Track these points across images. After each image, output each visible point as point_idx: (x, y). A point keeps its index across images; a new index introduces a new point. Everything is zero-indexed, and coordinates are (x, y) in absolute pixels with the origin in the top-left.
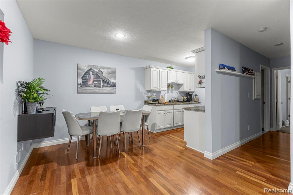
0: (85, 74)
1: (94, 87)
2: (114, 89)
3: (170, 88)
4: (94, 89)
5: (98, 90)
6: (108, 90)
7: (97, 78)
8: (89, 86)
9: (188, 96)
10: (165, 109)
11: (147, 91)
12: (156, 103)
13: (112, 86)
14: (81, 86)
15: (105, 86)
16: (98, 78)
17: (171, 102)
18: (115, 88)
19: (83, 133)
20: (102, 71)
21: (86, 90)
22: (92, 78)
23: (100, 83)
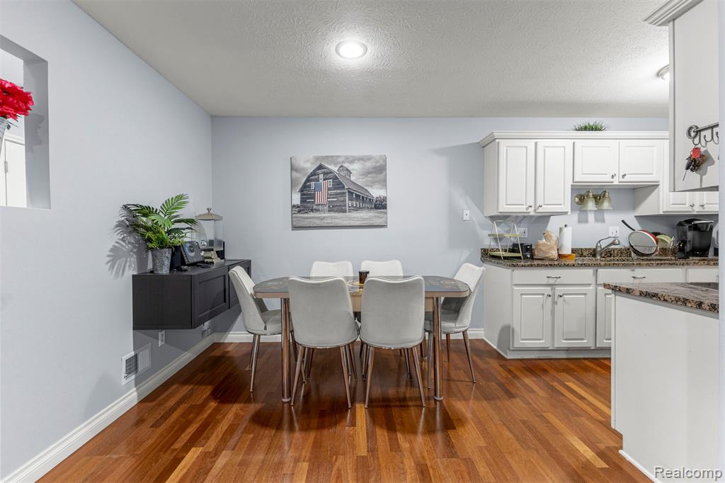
0: (308, 180)
1: (329, 211)
2: (382, 215)
3: (591, 205)
4: (328, 217)
5: (338, 218)
6: (365, 219)
7: (335, 189)
8: (317, 210)
9: (685, 234)
10: (551, 281)
11: (493, 218)
12: (519, 258)
13: (376, 207)
14: (299, 212)
15: (357, 209)
16: (338, 189)
17: (594, 255)
18: (386, 213)
19: (265, 329)
20: (347, 170)
21: (309, 220)
22: (324, 189)
23: (343, 201)
